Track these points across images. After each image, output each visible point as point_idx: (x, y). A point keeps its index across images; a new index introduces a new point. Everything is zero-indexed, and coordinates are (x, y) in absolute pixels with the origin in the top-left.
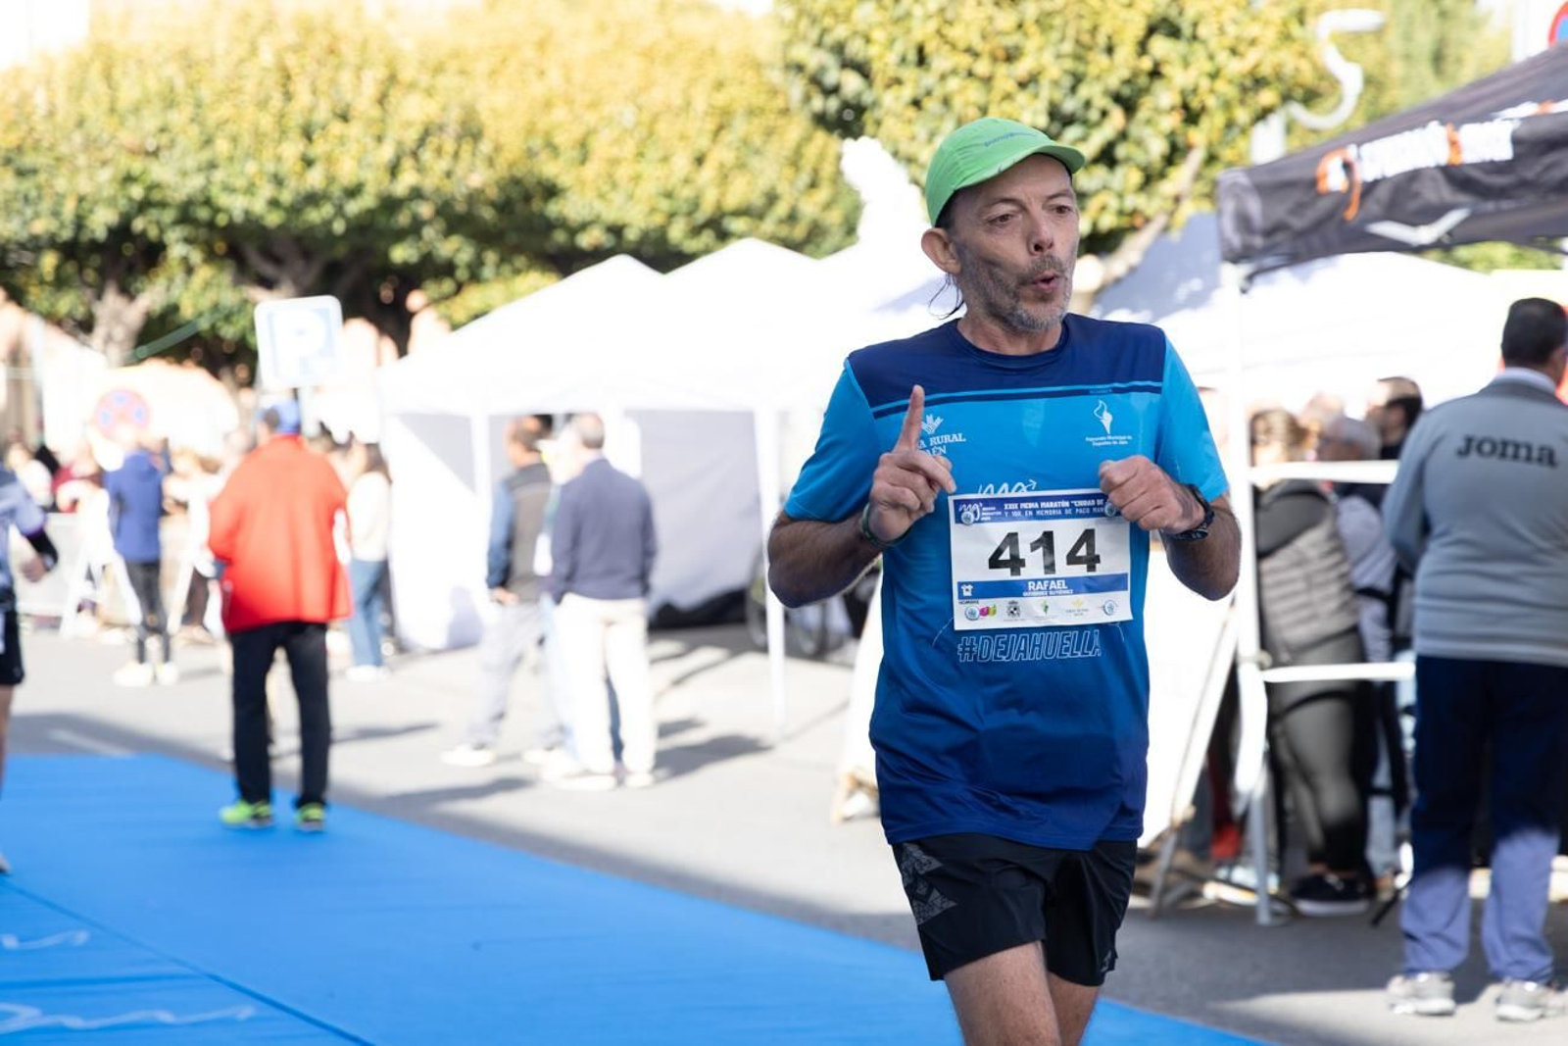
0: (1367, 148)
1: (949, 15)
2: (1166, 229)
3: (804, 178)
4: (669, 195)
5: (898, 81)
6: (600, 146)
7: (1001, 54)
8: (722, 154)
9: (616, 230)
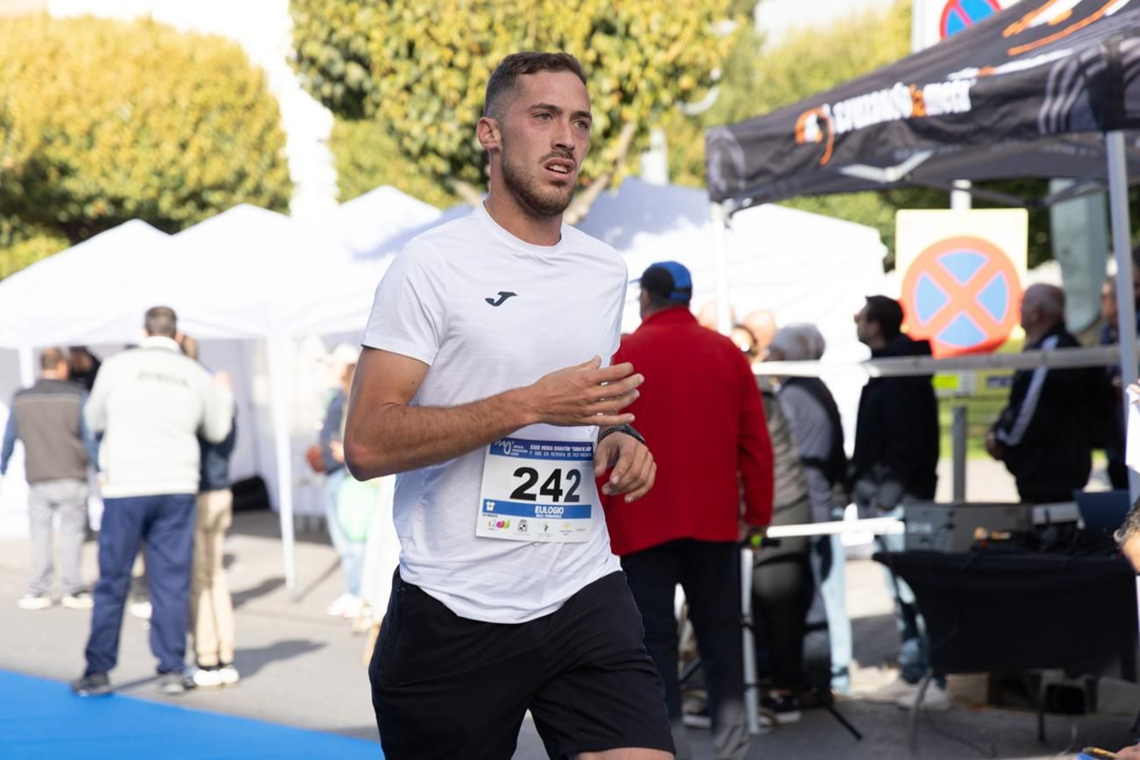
0: (839, 107)
1: (435, 17)
2: (607, 187)
3: (267, 160)
4: (160, 174)
5: (392, 71)
6: (105, 135)
7: (475, 48)
8: (202, 141)
9: (117, 202)
